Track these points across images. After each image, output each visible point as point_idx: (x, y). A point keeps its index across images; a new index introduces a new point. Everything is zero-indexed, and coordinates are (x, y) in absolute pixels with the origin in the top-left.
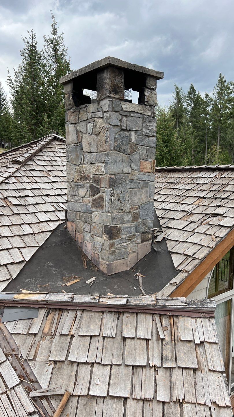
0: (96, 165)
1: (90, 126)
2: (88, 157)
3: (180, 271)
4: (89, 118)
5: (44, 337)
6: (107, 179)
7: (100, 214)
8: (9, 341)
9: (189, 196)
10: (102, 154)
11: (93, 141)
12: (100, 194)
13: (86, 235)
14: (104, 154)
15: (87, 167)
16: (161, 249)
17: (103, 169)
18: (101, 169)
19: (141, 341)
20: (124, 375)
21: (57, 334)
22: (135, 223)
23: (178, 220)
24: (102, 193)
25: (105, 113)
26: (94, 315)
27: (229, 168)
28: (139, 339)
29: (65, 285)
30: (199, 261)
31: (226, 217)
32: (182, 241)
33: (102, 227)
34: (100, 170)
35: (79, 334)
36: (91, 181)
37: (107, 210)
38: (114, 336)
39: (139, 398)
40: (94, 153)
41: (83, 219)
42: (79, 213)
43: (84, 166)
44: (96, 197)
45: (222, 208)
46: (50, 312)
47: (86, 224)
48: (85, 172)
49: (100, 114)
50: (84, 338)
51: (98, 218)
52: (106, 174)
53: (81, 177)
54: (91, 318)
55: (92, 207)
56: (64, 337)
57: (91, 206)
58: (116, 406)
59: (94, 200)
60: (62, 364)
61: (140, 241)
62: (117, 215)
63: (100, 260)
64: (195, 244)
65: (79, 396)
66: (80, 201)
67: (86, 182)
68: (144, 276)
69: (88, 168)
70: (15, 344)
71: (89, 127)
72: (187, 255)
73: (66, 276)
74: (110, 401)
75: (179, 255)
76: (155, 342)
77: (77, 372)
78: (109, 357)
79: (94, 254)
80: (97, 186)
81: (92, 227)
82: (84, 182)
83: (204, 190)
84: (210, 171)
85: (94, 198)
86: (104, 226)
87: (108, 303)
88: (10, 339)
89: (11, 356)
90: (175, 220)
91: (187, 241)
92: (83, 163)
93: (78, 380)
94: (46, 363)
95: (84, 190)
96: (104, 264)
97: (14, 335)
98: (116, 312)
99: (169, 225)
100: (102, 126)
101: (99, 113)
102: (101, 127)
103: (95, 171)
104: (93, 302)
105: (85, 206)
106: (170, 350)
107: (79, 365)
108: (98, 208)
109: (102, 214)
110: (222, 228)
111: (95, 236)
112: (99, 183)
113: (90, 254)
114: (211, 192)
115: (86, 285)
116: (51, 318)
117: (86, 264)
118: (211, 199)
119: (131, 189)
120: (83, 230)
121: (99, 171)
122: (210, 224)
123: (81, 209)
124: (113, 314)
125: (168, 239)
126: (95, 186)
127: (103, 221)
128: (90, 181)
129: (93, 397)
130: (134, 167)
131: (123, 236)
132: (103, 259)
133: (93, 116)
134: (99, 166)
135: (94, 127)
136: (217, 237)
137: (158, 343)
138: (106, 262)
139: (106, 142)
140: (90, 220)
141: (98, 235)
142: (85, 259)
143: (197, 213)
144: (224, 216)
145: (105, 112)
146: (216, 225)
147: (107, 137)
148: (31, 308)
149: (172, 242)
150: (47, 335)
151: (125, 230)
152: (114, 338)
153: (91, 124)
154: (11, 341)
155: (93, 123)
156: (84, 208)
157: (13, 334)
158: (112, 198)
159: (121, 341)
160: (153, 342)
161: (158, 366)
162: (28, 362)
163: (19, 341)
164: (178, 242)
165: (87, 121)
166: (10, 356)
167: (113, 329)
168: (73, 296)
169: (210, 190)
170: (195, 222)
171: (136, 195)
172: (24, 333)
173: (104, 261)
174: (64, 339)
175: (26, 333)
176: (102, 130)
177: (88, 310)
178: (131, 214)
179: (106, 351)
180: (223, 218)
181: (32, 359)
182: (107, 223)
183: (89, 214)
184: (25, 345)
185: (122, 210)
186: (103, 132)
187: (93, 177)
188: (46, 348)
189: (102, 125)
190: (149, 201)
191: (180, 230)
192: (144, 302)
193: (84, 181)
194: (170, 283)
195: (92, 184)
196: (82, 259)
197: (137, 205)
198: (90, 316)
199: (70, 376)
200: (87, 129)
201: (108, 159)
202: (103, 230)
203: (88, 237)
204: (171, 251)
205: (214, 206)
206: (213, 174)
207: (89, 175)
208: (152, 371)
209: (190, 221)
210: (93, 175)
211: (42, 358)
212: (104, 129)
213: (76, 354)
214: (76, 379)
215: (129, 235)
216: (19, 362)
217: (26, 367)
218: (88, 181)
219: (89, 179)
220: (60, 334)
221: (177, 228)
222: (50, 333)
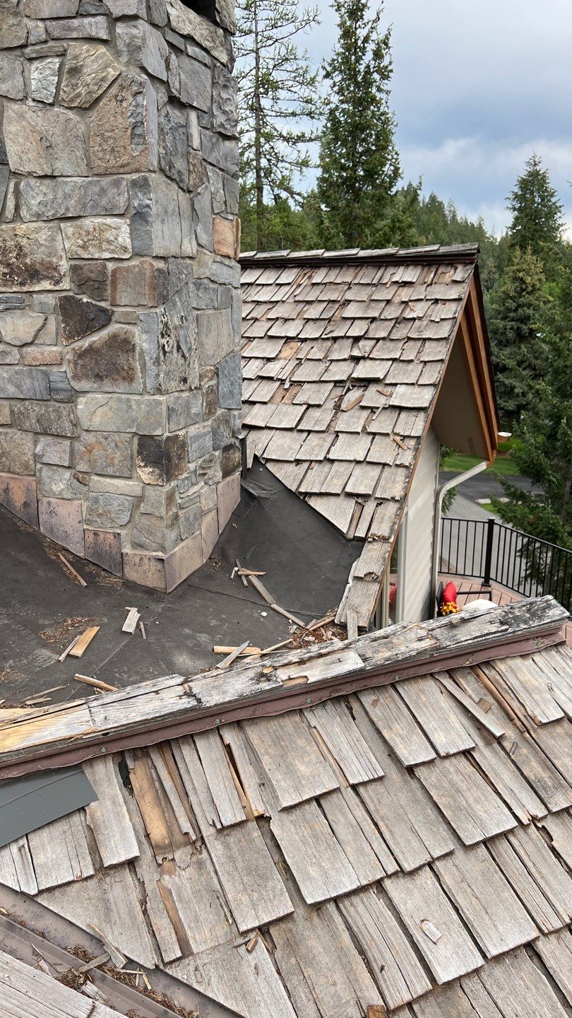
0: (88, 223)
1: (42, 76)
2: (37, 196)
3: (363, 541)
4: (32, 39)
5: (164, 859)
6: (145, 274)
7: (120, 400)
8: (40, 925)
9: (254, 338)
10: (117, 184)
11: (64, 131)
12: (113, 328)
13: (49, 477)
14: (125, 183)
15: (37, 230)
16: (264, 490)
17: (124, 237)
18: (112, 238)
19: (453, 759)
20: (480, 878)
21: (208, 832)
22: (209, 422)
23: (265, 403)
24: (123, 326)
25: (119, 24)
26: (281, 727)
27: (323, 259)
28: (448, 756)
29: (68, 655)
30: (397, 505)
31: (396, 385)
32: (316, 461)
33: (130, 443)
34: (109, 242)
35: (284, 806)
36: (66, 284)
37: (150, 384)
38: (381, 774)
39: (558, 925)
40: (74, 179)
41: (31, 423)
42: (5, 403)
43: (22, 228)
44: (95, 342)
45: (369, 363)
46: (130, 764)
47: (43, 440)
48: (26, 250)
49: (98, 27)
50: (298, 812)
51: (110, 414)
52: (137, 254)
53: (6, 271)
54: (277, 740)
55: (75, 377)
56: (237, 834)
57: (70, 375)
58: (522, 978)
59: (81, 355)
60: (290, 925)
61: (220, 474)
62: (178, 398)
63: (127, 550)
64: (358, 462)
65: (409, 1005)
66: (7, 361)
67: (37, 288)
68: (262, 573)
69: (44, 237)
70: (69, 929)
71: (35, 75)
72: (358, 496)
73: (44, 627)
74: (498, 971)
75: (333, 499)
76: (486, 752)
77: (349, 928)
78: (408, 841)
79: (96, 534)
80: (94, 302)
81: (79, 447)
82: (25, 289)
83: (286, 320)
84: (269, 267)
85: (86, 343)
86: (136, 440)
87: (311, 680)
88: (37, 917)
89: (87, 978)
90: (257, 406)
91: (331, 456)
92: (17, 217)
93: (372, 953)
94: (236, 947)
95: (30, 320)
96: (146, 561)
97: (45, 895)
98: (337, 700)
99: (248, 421)
100: (112, 73)
101: (86, 21)
102: (103, 79)
103: (84, 247)
104: (268, 688)
105: (40, 377)
106: (532, 759)
107: (341, 906)
108: (106, 381)
109: (129, 400)
110: (403, 415)
111: (96, 478)
112: (106, 290)
113: (77, 537)
114: (311, 323)
115: (129, 637)
116: (145, 784)
117: (75, 573)
118: (320, 341)
119: (199, 312)
120: (31, 462)
121: (105, 245)
122: (363, 408)
123: (18, 387)
124: (329, 706)
125: (268, 460)
126: (85, 300)
127: (133, 421)
128: (57, 283)
129: (449, 984)
130: (204, 239)
131: (192, 466)
132: (137, 545)
133: (56, 34)
134: (102, 229)
135: (65, 76)
136: (405, 437)
137: (494, 751)
138: (154, 554)
139: (133, 136)
140: (67, 424)
141: (111, 473)
142: (62, 557)
143: (308, 382)
144: (387, 381)
145: (124, 18)
146: (384, 408)
147: (139, 119)
148: (48, 773)
149: (286, 466)
150: (171, 846)
151: (194, 446)
152: (381, 779)
153: (51, 65)
154: (45, 923)
155: (57, 60)
156: (30, 385)
157: (41, 892)
158: (163, 341)
159: (406, 782)
160: (482, 754)
161: (540, 815)
162: (167, 971)
163: (80, 911)
164: (306, 465)
165: (27, 50)
166: (85, 981)
167: (362, 752)
168: (186, 685)
169: (305, 319)
170: (319, 406)
171: (210, 331)
172: (85, 875)
173: (146, 553)
174: (240, 841)
175: (92, 872)
176: (114, 90)
177: (253, 720)
178: (203, 394)
179: (387, 826)
180: (389, 389)
181: (179, 954)
182: (155, 429)
183: (58, 405)
184: (115, 916)
185: (185, 380)
186: (118, 98)
187: (74, 269)
188: (197, 893)
189: (110, 70)
190: (233, 351)
191: (290, 430)
192: (403, 649)
193: (22, 284)
194: (357, 578)
195: (71, 294)
196: (53, 557)
197: (211, 362)
198: (274, 736)
199: (341, 953)
200: (25, 84)
201: (148, 202)
202: (135, 453)
203: (59, 483)
204: (302, 490)
205: (345, 360)
206: (288, 276)
207: (50, 263)
208: (534, 836)
209: (304, 404)
210: (73, 263)
211: (208, 934)
212: (122, 88)
213: (313, 871)
214: (362, 952)
215: (201, 460)
216: (133, 987)
217: (168, 993)
218: (46, 285)
219: (52, 278)
220: (219, 826)
221: (279, 427)
222: (178, 838)
